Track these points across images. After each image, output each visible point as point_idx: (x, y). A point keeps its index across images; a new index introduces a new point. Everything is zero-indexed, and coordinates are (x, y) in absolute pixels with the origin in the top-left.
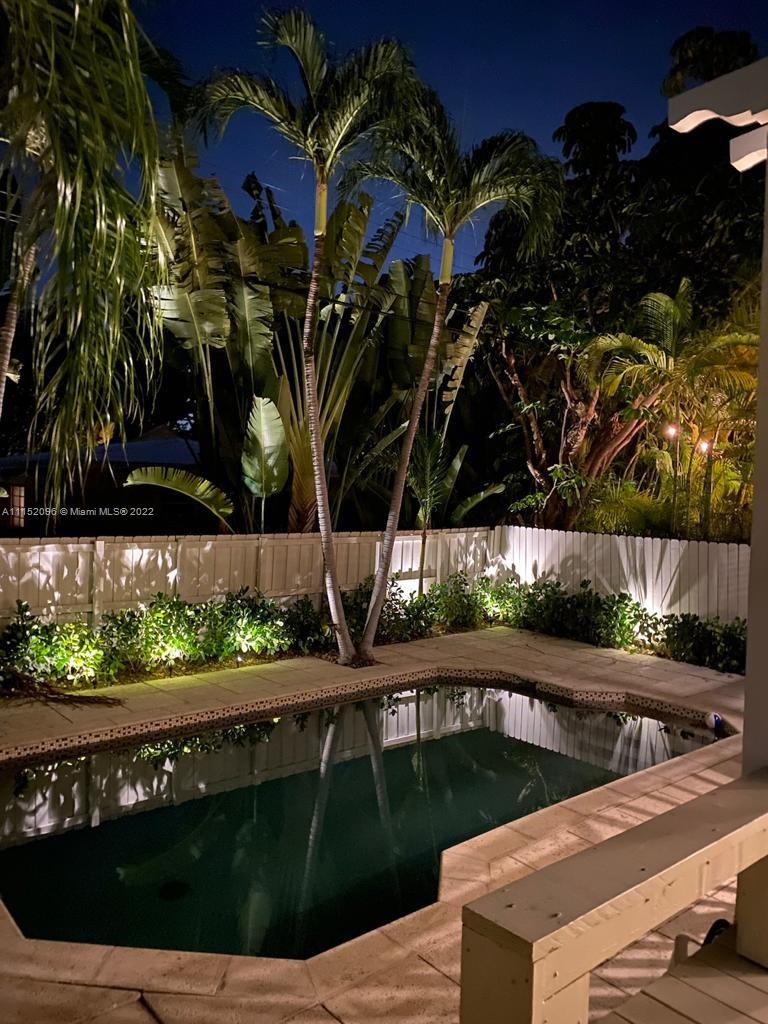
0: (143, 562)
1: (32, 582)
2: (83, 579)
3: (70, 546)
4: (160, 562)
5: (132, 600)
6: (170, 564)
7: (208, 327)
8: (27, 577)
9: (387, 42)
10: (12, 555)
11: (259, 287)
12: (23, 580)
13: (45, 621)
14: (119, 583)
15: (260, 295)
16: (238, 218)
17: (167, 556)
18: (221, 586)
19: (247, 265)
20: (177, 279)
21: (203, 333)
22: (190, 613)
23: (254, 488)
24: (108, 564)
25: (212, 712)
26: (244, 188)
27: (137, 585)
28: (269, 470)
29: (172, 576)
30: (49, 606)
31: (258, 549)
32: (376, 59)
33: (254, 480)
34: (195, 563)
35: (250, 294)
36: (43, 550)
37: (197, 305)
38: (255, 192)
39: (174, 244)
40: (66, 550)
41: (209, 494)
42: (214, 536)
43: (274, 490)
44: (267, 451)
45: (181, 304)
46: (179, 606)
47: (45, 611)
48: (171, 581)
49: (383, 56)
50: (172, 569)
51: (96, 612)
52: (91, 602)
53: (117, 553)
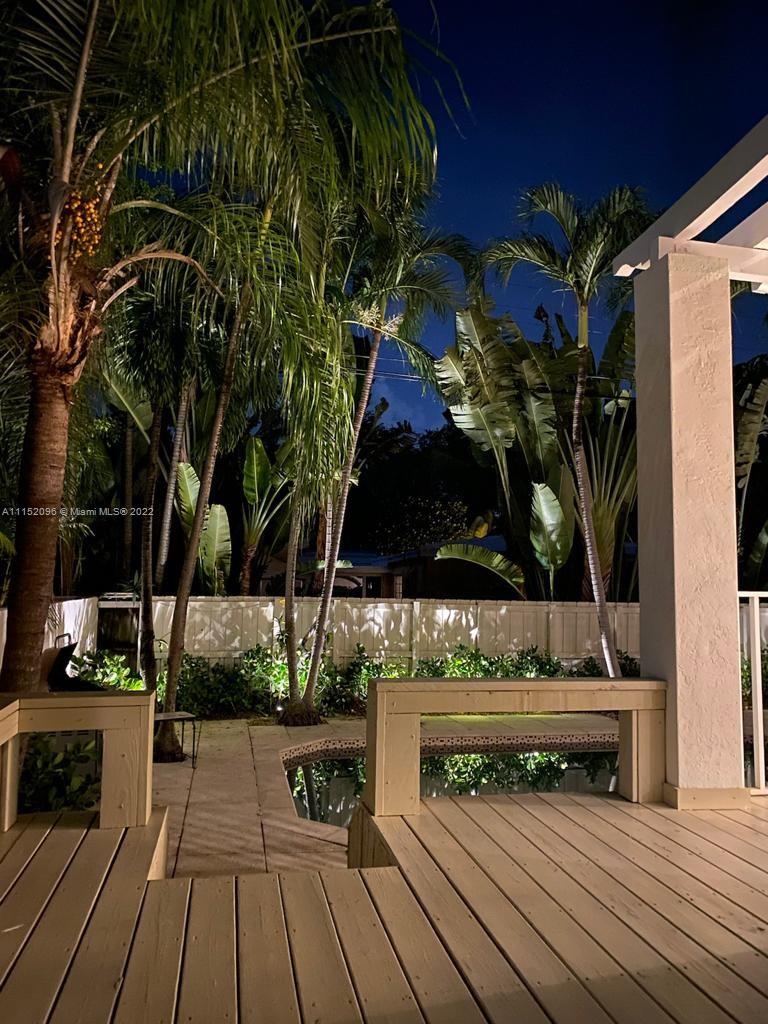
0: (451, 620)
1: (368, 632)
2: (405, 631)
3: (395, 605)
4: (464, 621)
5: (442, 651)
6: (472, 624)
7: (498, 432)
8: (365, 627)
9: (621, 190)
10: (355, 610)
11: (543, 395)
12: (362, 630)
13: (376, 662)
14: (432, 638)
15: (544, 402)
16: (529, 343)
17: (470, 616)
18: (516, 645)
19: (532, 378)
20: (470, 398)
21: (495, 437)
22: (484, 663)
23: (544, 561)
24: (424, 620)
25: (487, 738)
26: (535, 317)
27: (447, 639)
28: (552, 545)
29: (474, 633)
30: (380, 651)
31: (548, 614)
32: (614, 202)
33: (542, 554)
34: (493, 624)
35: (536, 402)
36: (376, 607)
37: (487, 416)
38: (544, 319)
39: (463, 374)
40: (392, 608)
41: (502, 566)
42: (508, 602)
43: (559, 562)
44: (550, 529)
45: (475, 417)
46: (476, 657)
47: (377, 654)
48: (473, 637)
49: (620, 199)
50: (474, 628)
51: (414, 658)
52: (411, 650)
53: (431, 611)
